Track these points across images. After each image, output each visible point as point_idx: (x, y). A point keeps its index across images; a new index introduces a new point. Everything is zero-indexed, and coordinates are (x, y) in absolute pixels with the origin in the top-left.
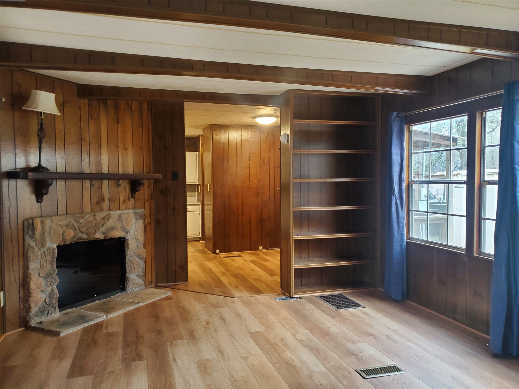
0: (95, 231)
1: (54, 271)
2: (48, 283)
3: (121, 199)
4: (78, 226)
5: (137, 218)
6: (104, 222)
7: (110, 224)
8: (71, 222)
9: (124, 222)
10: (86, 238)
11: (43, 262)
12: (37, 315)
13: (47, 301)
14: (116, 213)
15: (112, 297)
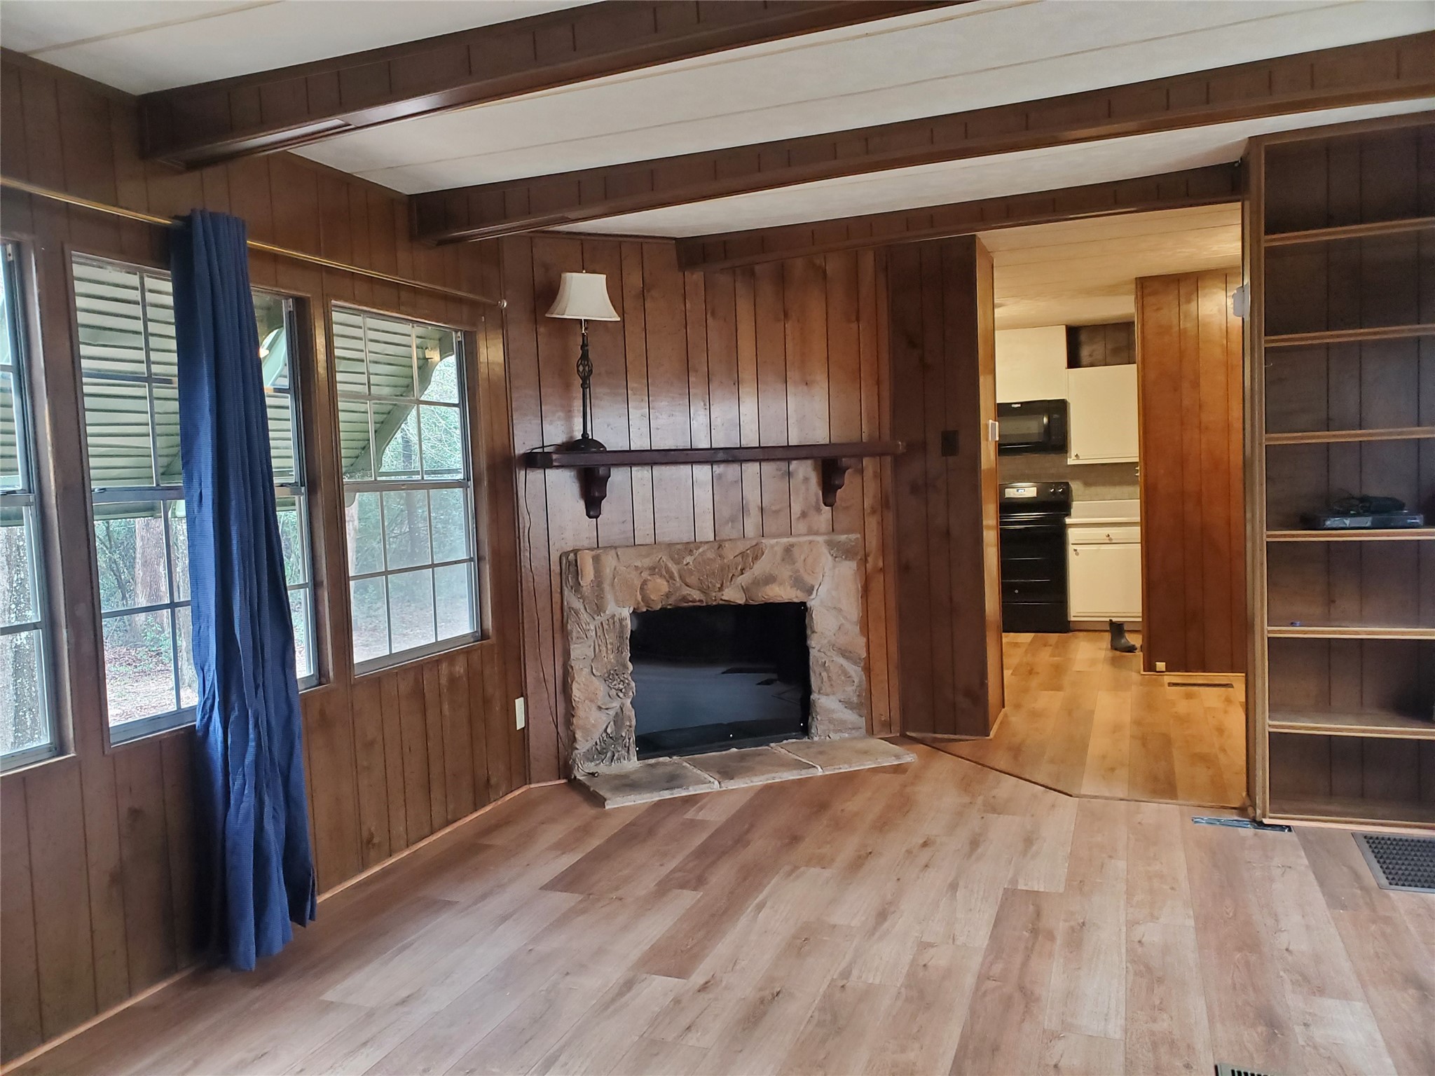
0: (722, 585)
1: (626, 667)
2: (613, 692)
3: (797, 508)
4: (679, 571)
5: (836, 557)
6: (745, 563)
7: (760, 568)
8: (661, 560)
9: (799, 565)
10: (697, 599)
11: (599, 645)
12: (589, 757)
13: (609, 731)
14: (777, 542)
15: (772, 745)
